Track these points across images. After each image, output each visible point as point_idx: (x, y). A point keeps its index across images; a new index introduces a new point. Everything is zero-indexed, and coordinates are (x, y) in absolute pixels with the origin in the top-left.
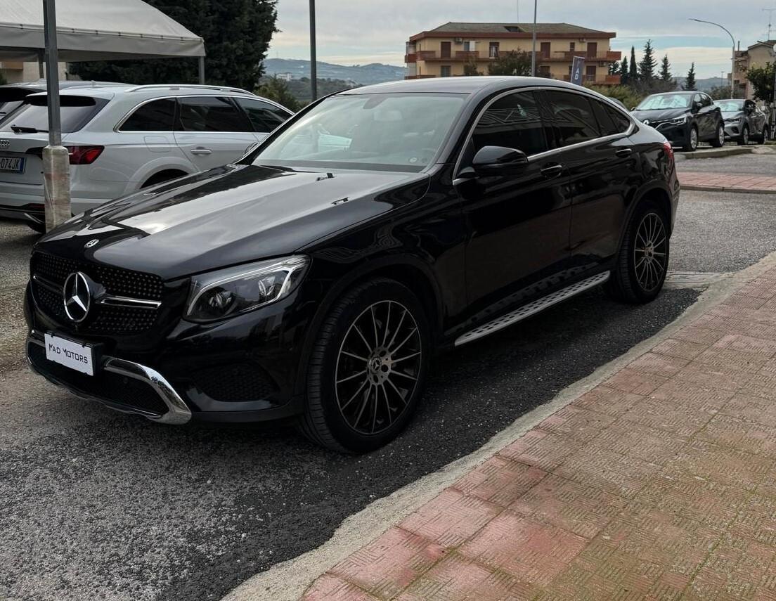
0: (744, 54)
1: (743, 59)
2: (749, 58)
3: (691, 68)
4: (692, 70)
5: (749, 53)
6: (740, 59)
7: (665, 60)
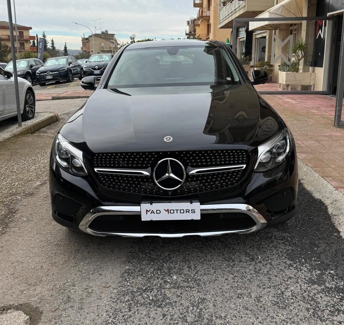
0: (87, 39)
1: (87, 41)
2: (89, 41)
3: (65, 44)
4: (66, 45)
5: (89, 39)
6: (85, 41)
7: (52, 41)
